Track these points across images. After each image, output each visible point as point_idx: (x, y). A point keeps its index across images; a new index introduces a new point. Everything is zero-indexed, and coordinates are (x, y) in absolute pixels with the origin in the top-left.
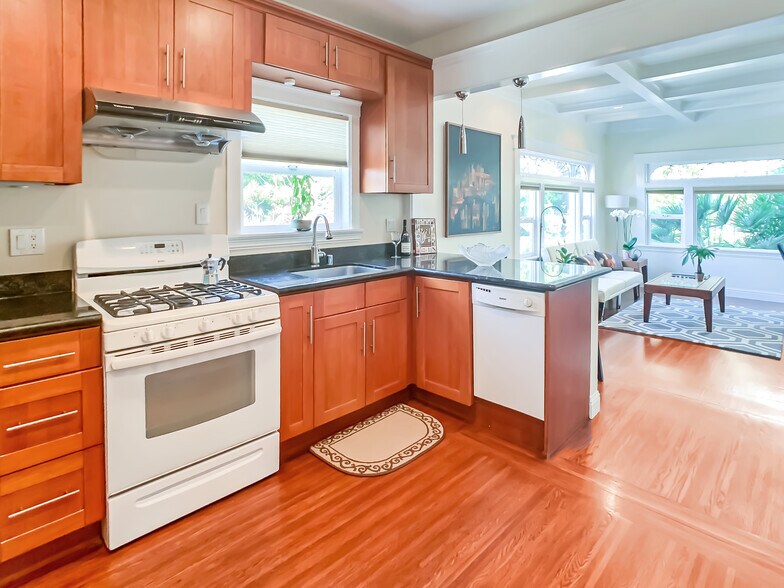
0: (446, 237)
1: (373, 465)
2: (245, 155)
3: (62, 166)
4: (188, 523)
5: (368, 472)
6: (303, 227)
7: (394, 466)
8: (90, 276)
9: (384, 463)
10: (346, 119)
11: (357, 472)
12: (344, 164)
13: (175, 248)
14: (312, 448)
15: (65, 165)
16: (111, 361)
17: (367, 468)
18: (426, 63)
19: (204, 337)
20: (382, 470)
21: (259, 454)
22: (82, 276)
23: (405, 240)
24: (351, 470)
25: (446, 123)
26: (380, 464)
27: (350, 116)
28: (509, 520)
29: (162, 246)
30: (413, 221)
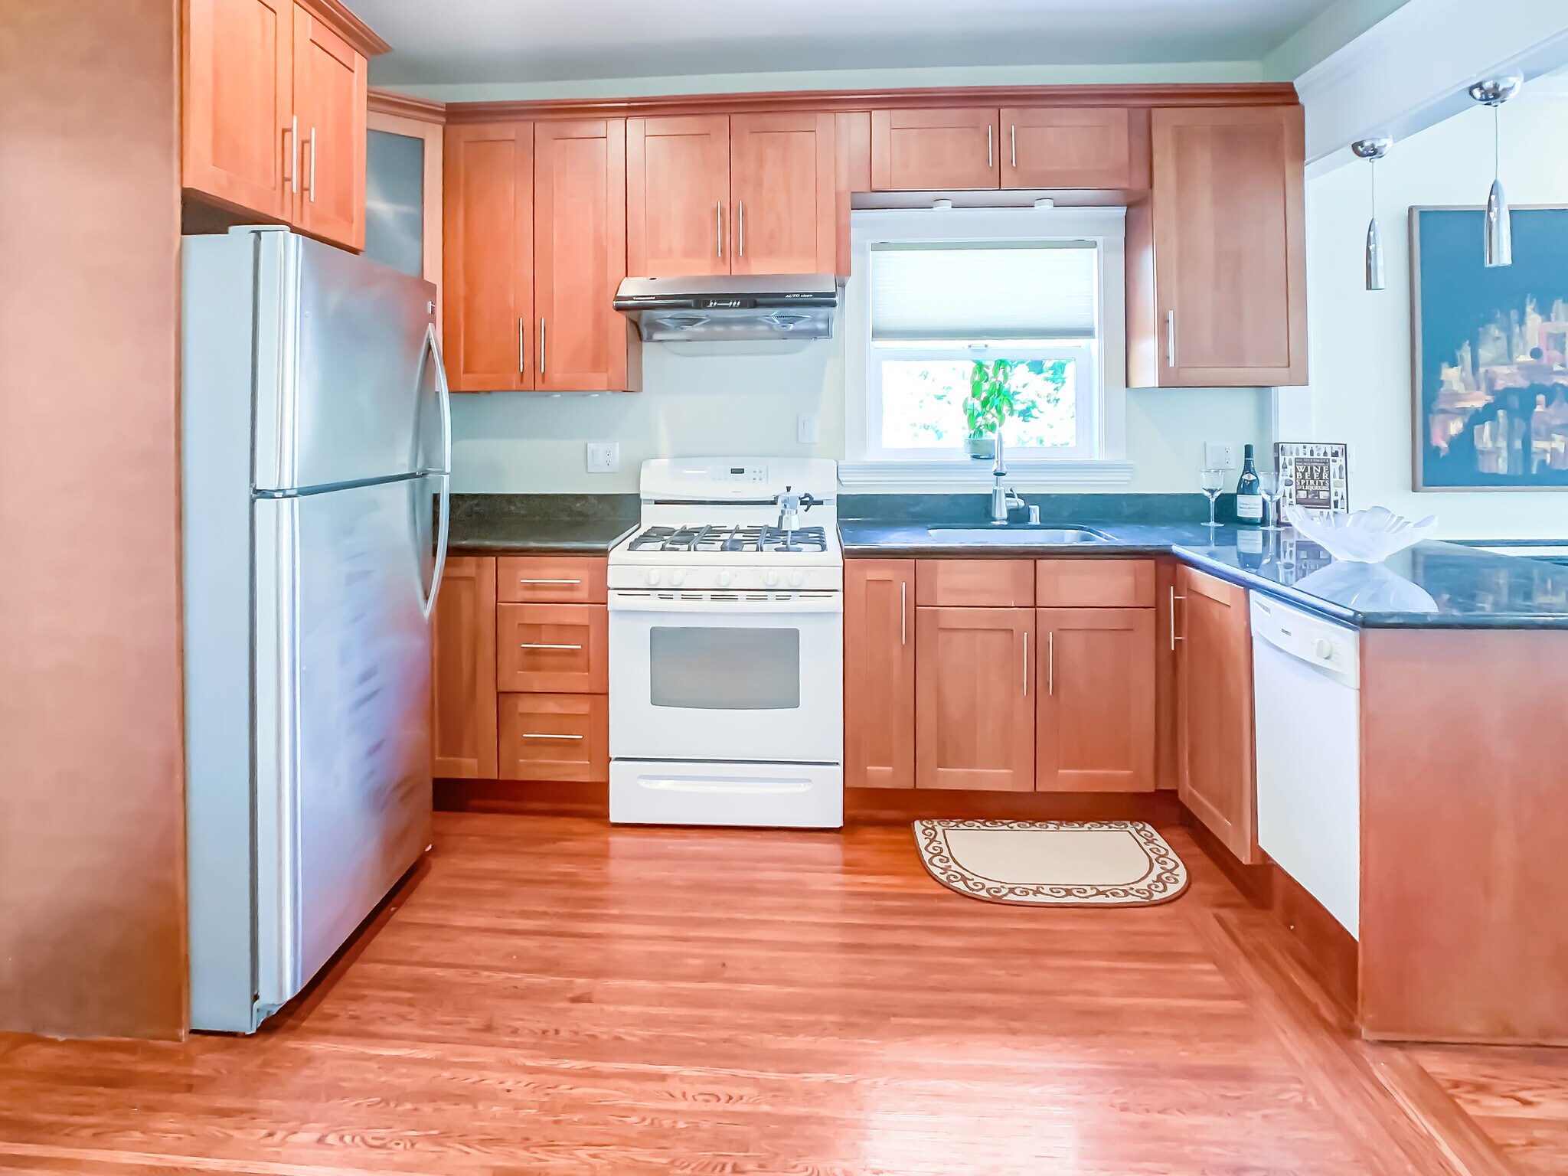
0: (1414, 490)
1: (977, 880)
2: (877, 334)
3: (607, 372)
4: (696, 835)
5: (960, 885)
6: (981, 453)
7: (1011, 897)
8: (656, 503)
9: (998, 885)
10: (1094, 245)
11: (944, 878)
12: (1088, 333)
13: (757, 476)
14: (917, 823)
15: (610, 371)
16: (614, 600)
17: (964, 879)
18: (1284, 96)
19: (722, 594)
20: (983, 893)
21: (803, 788)
22: (648, 501)
23: (1247, 488)
24: (936, 871)
25: (1411, 210)
26: (988, 884)
27: (1100, 240)
28: (1123, 1064)
29: (741, 471)
30: (1278, 448)
